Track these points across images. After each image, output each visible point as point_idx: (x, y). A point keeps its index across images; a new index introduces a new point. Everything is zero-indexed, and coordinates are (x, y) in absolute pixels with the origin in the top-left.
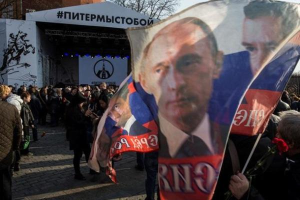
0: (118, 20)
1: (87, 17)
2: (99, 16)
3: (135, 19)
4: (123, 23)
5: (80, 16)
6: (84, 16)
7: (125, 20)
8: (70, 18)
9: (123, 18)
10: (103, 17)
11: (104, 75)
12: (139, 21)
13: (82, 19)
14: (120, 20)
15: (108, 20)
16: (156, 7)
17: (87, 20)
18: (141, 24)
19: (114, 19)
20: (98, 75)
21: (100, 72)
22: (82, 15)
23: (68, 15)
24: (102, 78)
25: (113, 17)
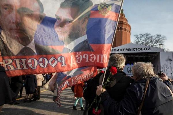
0: (134, 49)
1: (122, 50)
2: (126, 49)
3: (142, 48)
4: (136, 50)
5: (119, 50)
6: (121, 50)
7: (137, 49)
8: (116, 51)
9: (136, 48)
10: (128, 49)
11: (131, 72)
12: (143, 49)
13: (120, 51)
14: (135, 49)
15: (130, 50)
16: (154, 42)
17: (122, 51)
18: (145, 50)
19: (133, 49)
20: (129, 72)
21: (129, 71)
22: (120, 49)
23: (115, 50)
24: (130, 73)
25: (132, 49)
